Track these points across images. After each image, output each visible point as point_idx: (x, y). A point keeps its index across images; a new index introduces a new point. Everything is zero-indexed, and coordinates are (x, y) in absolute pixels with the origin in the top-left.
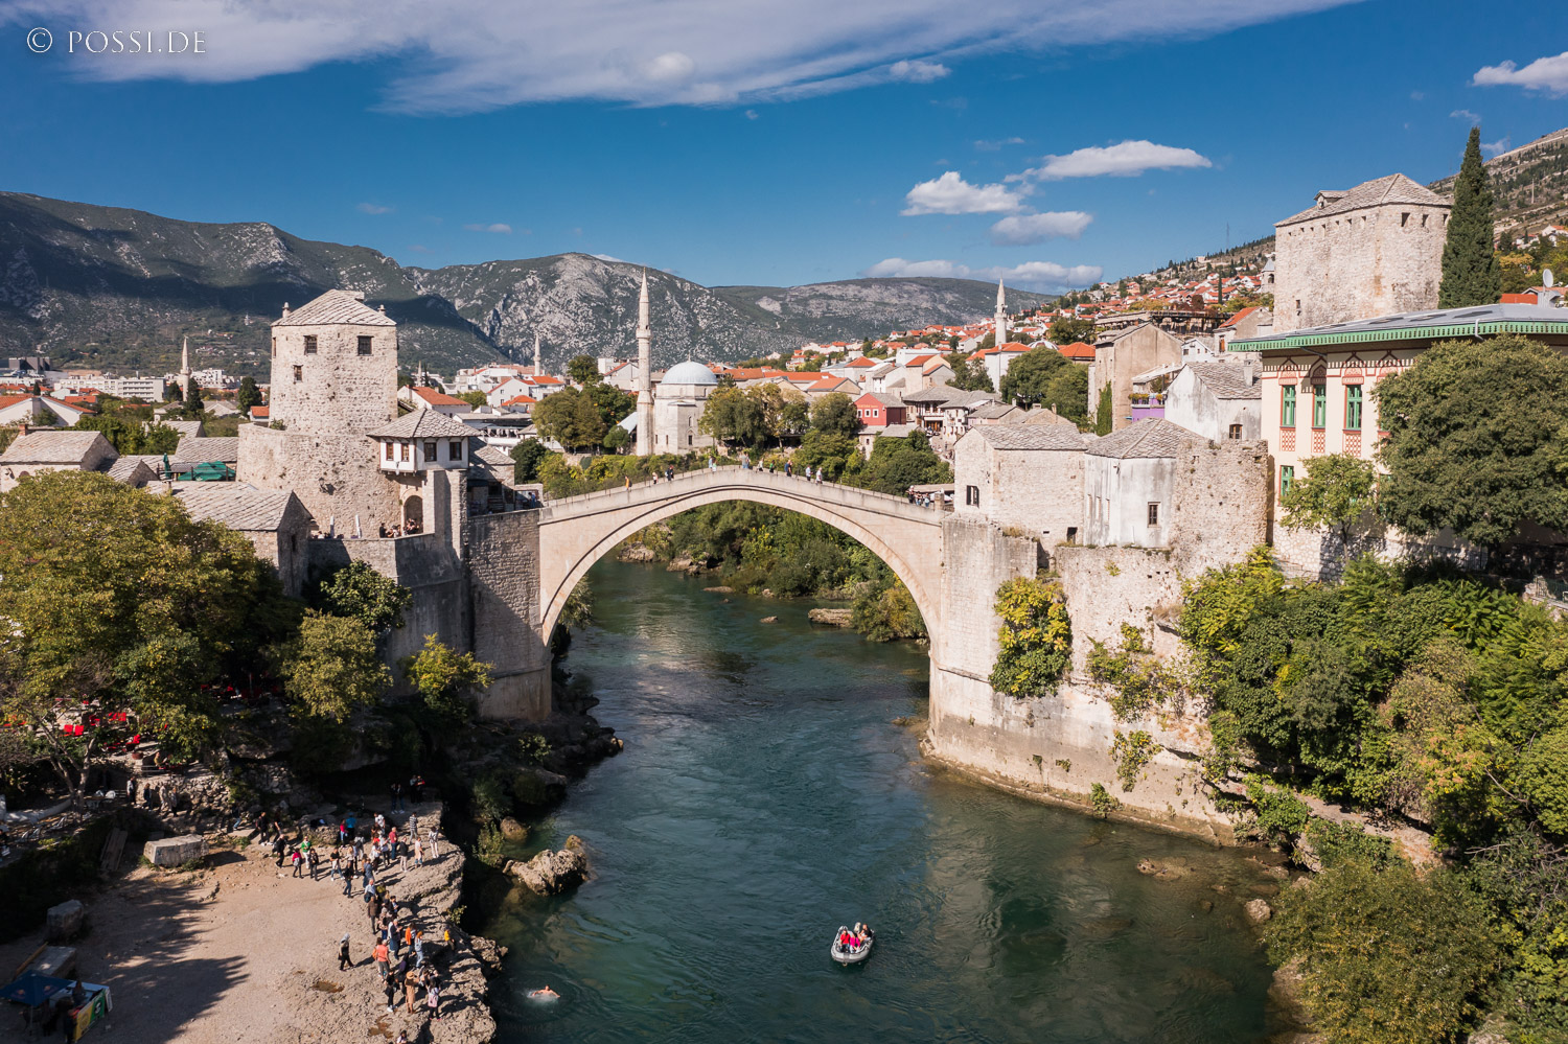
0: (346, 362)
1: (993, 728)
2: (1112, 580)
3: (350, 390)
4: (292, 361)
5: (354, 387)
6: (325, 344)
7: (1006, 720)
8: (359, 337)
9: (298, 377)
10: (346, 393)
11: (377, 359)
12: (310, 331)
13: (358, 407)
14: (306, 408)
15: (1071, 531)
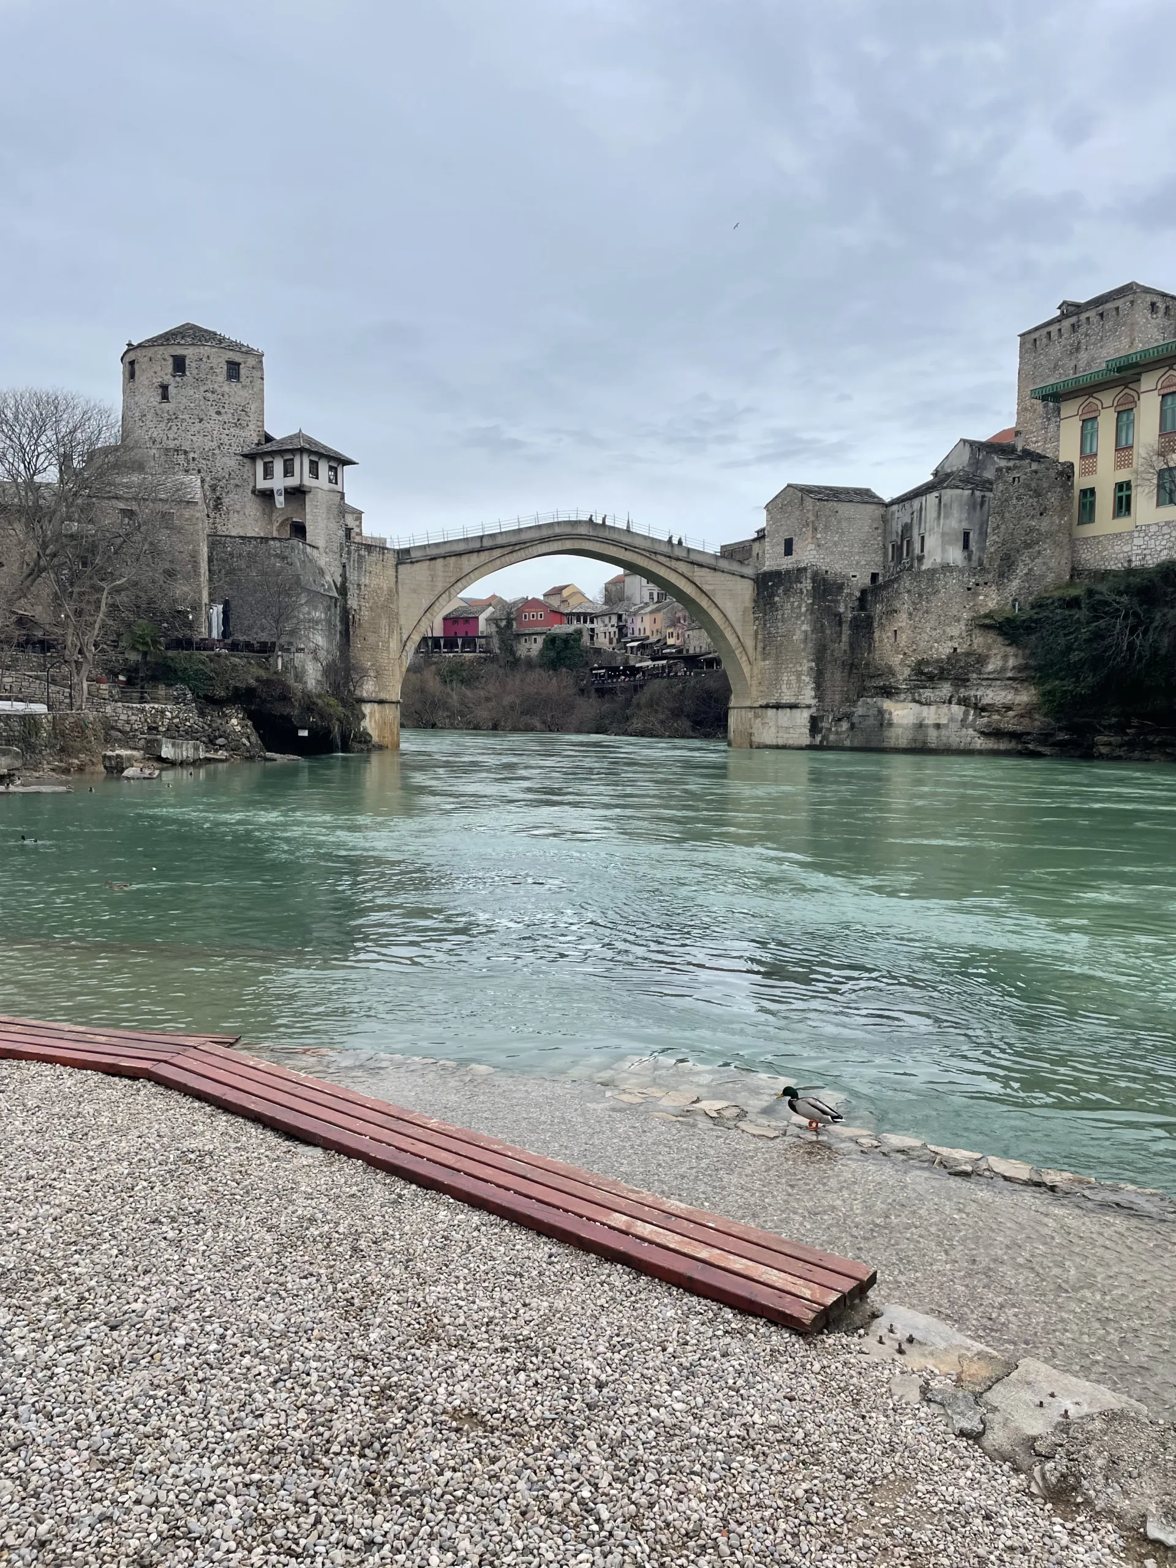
0: (216, 386)
2: (933, 597)
3: (218, 413)
4: (157, 381)
5: (223, 411)
6: (193, 365)
8: (228, 362)
9: (165, 397)
10: (215, 416)
11: (244, 387)
12: (179, 351)
13: (227, 432)
14: (175, 428)
15: (874, 577)
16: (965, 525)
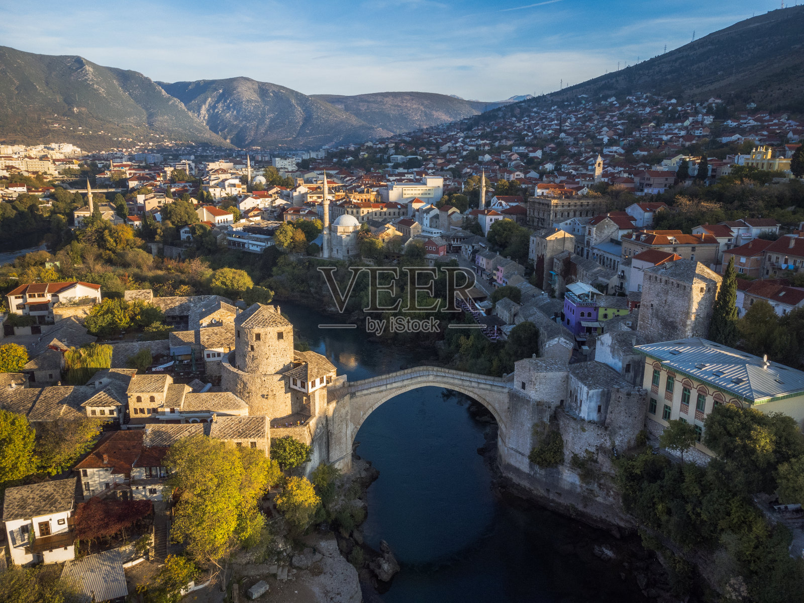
0: (273, 343)
1: (528, 475)
2: (582, 433)
4: (250, 343)
5: (276, 353)
6: (263, 337)
7: (535, 473)
8: (278, 333)
9: (252, 349)
10: (272, 356)
11: (285, 341)
12: (257, 331)
13: (278, 362)
14: (256, 362)
15: (562, 401)
16: (599, 404)
